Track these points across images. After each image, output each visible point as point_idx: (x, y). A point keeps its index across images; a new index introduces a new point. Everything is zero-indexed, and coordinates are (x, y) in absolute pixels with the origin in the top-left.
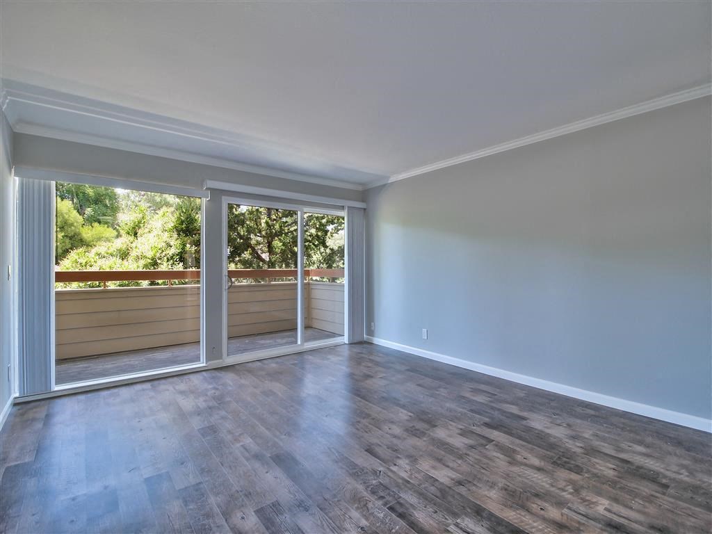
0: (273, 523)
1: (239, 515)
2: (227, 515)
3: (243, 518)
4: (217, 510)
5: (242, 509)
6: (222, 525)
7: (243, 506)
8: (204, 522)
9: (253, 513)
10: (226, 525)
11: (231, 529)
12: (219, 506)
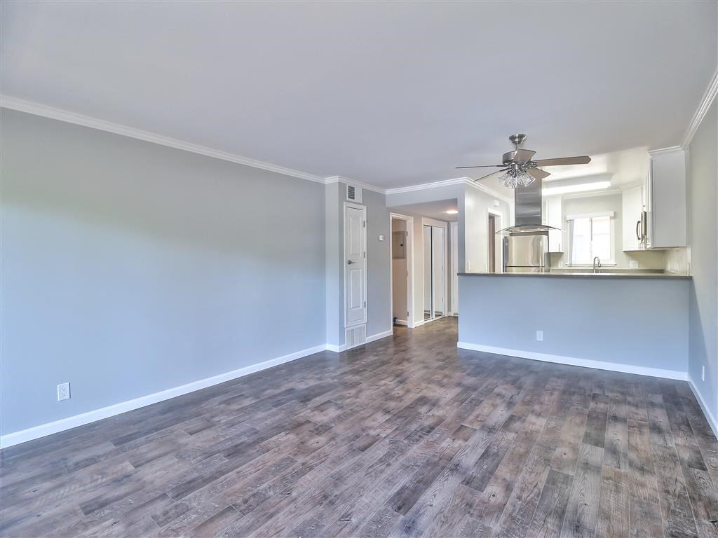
0: (483, 477)
1: (493, 500)
2: (501, 508)
3: (494, 496)
4: (503, 518)
5: (486, 501)
6: (512, 504)
7: (483, 502)
8: (520, 518)
9: (485, 492)
10: (508, 502)
11: (508, 497)
12: (498, 518)
